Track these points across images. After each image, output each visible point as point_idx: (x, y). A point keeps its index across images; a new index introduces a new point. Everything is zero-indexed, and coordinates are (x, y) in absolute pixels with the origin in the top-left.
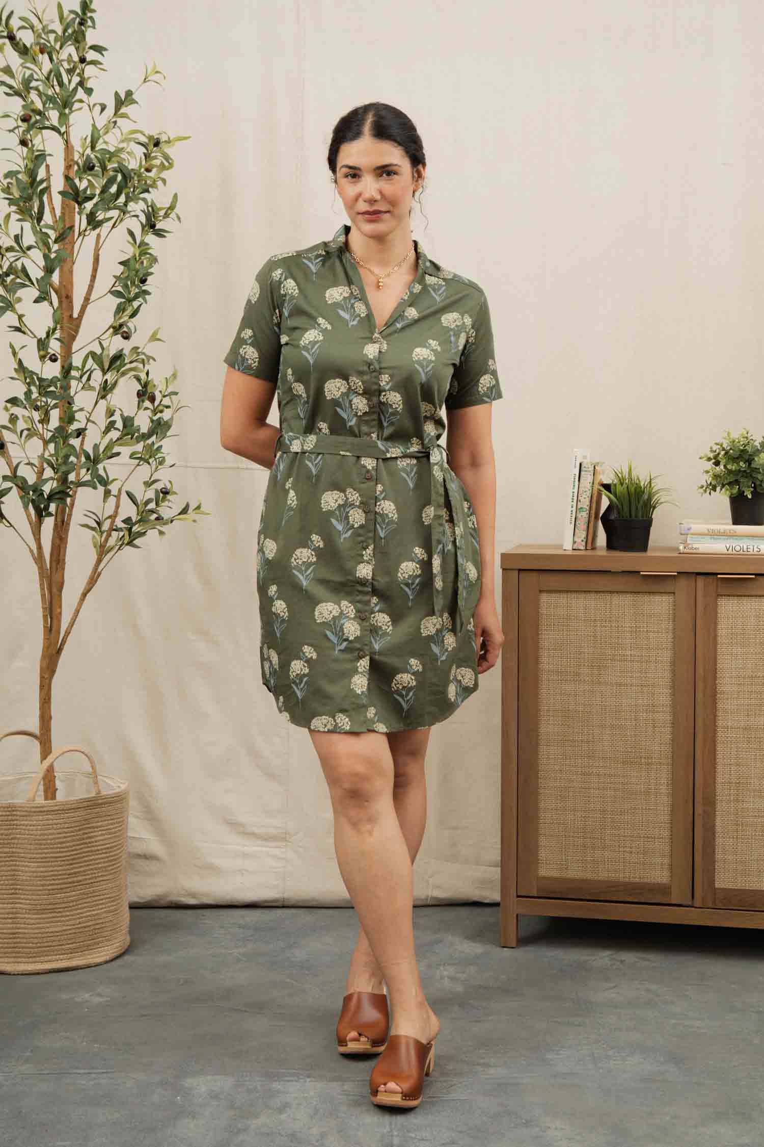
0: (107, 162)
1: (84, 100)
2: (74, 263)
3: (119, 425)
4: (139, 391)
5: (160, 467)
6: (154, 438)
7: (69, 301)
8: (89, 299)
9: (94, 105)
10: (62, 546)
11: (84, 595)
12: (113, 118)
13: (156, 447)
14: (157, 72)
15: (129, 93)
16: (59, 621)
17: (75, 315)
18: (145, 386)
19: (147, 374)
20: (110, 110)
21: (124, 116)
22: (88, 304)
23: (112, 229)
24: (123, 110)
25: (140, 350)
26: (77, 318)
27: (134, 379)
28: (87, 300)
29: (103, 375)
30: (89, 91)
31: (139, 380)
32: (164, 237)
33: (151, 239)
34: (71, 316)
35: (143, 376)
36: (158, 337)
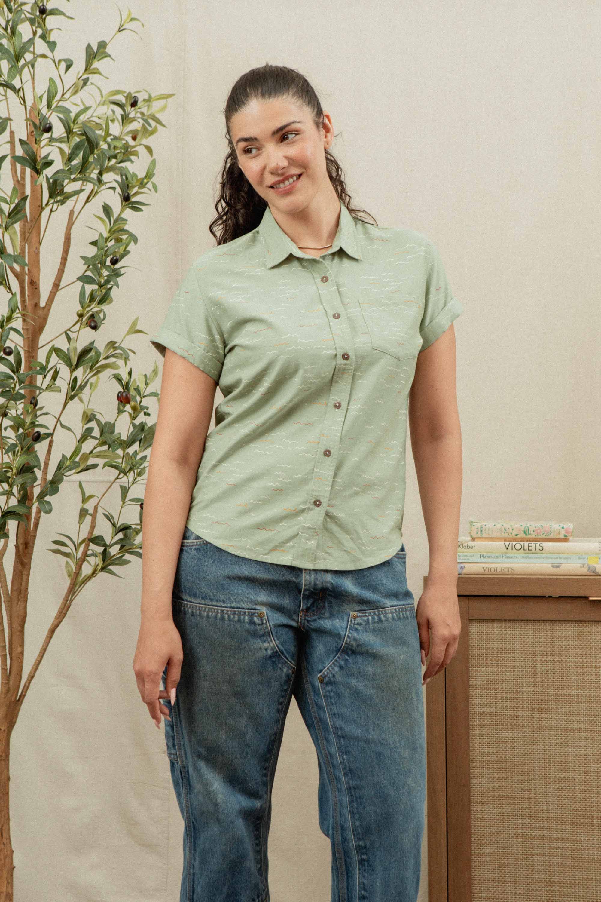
0: (72, 125)
1: (47, 55)
2: (40, 244)
3: (96, 433)
4: (120, 392)
5: (138, 478)
6: (136, 446)
7: (34, 287)
8: (59, 285)
9: (60, 61)
10: (25, 572)
11: (52, 631)
12: (83, 74)
13: (139, 457)
14: (132, 19)
15: (102, 45)
16: (21, 662)
17: (42, 304)
18: (126, 387)
19: (130, 373)
20: (79, 65)
21: (96, 72)
22: (57, 290)
23: (85, 204)
24: (96, 64)
25: (117, 345)
26: (44, 308)
27: (114, 379)
28: (56, 286)
29: (71, 373)
30: (52, 45)
31: (119, 379)
32: (141, 210)
33: (128, 213)
34: (36, 305)
35: (125, 377)
36: (138, 328)
